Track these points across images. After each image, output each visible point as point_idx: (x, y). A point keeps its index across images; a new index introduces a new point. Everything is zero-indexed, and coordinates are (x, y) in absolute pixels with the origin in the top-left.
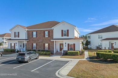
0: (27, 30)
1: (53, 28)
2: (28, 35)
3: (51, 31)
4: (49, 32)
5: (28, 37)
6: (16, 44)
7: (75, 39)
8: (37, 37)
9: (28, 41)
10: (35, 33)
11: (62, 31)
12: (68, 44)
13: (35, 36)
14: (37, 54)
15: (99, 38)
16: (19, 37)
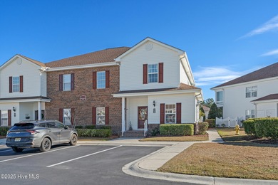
0: (44, 69)
1: (118, 60)
2: (47, 85)
3: (114, 69)
4: (108, 73)
5: (48, 89)
6: (13, 112)
7: (181, 89)
8: (73, 88)
9: (49, 101)
10: (67, 79)
11: (145, 66)
12: (162, 106)
13: (67, 88)
14: (72, 132)
15: (248, 95)
16: (21, 91)
